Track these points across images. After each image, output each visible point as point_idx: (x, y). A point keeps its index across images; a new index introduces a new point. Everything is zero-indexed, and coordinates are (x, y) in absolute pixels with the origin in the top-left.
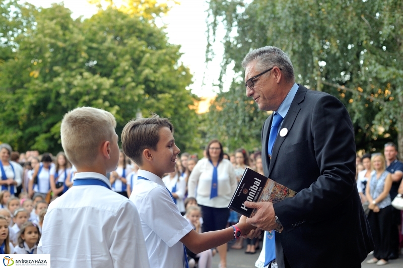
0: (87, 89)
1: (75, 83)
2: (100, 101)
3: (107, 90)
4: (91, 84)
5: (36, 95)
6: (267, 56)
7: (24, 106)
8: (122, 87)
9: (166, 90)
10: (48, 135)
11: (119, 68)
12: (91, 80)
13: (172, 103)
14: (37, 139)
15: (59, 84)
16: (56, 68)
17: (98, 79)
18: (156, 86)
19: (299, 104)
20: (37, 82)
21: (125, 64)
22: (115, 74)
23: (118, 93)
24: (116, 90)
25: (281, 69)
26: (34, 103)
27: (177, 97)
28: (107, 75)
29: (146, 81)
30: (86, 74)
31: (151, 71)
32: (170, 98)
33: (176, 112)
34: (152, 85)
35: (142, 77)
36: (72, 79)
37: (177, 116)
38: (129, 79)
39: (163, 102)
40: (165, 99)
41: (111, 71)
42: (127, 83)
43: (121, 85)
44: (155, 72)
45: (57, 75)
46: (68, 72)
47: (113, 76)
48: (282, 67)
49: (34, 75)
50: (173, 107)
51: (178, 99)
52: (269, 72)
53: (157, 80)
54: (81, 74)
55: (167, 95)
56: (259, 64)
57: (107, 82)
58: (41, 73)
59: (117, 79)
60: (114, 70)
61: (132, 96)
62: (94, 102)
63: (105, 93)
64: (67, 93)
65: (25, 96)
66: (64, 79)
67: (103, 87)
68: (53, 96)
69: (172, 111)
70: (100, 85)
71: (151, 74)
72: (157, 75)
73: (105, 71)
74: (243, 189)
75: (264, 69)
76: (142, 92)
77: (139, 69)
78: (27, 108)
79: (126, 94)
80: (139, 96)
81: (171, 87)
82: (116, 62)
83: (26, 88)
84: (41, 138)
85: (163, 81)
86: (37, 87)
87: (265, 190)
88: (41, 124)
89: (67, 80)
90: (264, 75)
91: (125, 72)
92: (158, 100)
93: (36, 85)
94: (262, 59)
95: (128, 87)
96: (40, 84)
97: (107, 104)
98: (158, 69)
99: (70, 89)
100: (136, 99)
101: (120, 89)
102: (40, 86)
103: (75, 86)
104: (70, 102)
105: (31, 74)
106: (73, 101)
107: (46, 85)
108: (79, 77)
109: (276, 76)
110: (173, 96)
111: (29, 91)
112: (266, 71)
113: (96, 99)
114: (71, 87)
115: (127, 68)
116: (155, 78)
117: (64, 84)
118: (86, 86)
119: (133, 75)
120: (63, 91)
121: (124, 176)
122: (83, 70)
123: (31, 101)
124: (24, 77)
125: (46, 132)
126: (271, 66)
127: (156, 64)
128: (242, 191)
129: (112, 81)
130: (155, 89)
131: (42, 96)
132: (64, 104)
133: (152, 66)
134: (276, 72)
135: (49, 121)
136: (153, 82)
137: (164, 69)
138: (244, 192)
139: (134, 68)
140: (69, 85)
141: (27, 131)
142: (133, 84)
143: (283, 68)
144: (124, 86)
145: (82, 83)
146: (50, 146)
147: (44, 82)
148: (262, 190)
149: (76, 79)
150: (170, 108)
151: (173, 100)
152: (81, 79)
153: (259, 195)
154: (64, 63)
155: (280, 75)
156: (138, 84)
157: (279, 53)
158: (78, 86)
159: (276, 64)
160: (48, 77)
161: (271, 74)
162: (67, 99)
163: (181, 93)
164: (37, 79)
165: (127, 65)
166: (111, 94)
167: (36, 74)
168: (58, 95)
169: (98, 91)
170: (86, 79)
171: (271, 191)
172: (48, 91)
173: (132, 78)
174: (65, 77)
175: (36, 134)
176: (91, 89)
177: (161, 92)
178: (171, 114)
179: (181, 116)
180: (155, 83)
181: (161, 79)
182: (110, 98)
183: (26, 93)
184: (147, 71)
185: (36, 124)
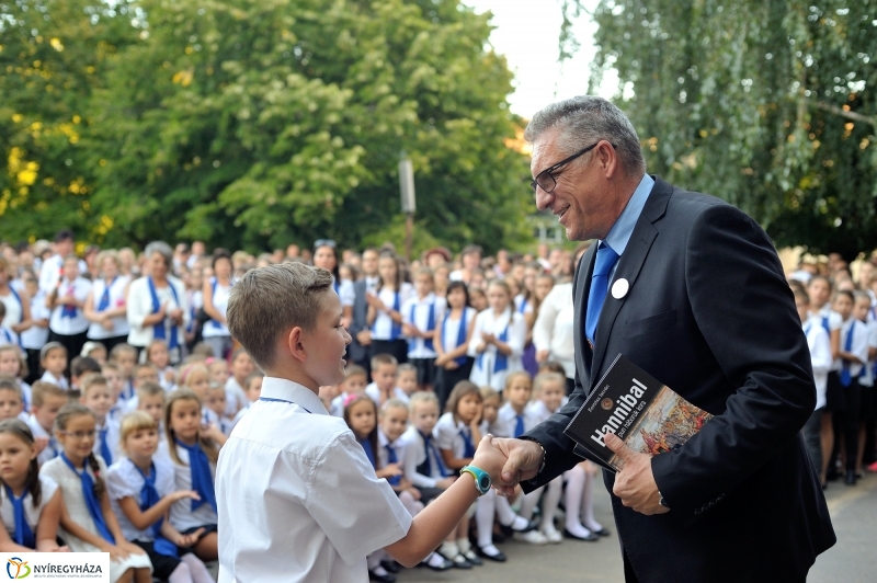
0: (296, 109)
1: (271, 97)
2: (324, 136)
3: (339, 112)
4: (305, 100)
5: (186, 123)
6: (583, 117)
7: (162, 147)
8: (368, 104)
9: (464, 111)
10: (212, 207)
11: (361, 65)
12: (303, 91)
13: (475, 139)
14: (190, 215)
15: (237, 100)
16: (230, 66)
17: (317, 88)
18: (441, 102)
19: (653, 223)
20: (189, 94)
21: (375, 56)
22: (354, 76)
23: (360, 118)
24: (357, 113)
25: (615, 147)
26: (184, 140)
27: (487, 125)
28: (337, 79)
29: (421, 91)
30: (294, 79)
31: (432, 71)
32: (472, 129)
33: (483, 157)
34: (434, 101)
35: (411, 84)
36: (262, 89)
37: (486, 167)
38: (384, 89)
39: (458, 137)
40: (462, 130)
41: (346, 70)
42: (381, 97)
43: (366, 100)
44: (439, 72)
45: (231, 79)
46: (253, 74)
47: (350, 82)
48: (617, 141)
49: (181, 80)
50: (478, 147)
51: (489, 130)
52: (589, 153)
53: (443, 89)
54: (282, 77)
55: (465, 123)
56: (566, 136)
57: (338, 96)
58: (196, 75)
59: (357, 87)
60: (352, 69)
61: (390, 124)
62: (311, 138)
63: (333, 118)
64: (254, 118)
65: (164, 125)
66: (246, 89)
67: (329, 106)
68: (223, 124)
69: (475, 157)
70: (322, 102)
71: (430, 77)
72: (445, 79)
73: (333, 70)
74: (602, 399)
75: (578, 146)
76: (412, 116)
77: (406, 65)
78: (168, 149)
79: (377, 120)
80: (406, 125)
81: (472, 104)
82: (355, 54)
83: (165, 108)
84: (198, 214)
85: (456, 91)
86: (188, 107)
87: (653, 409)
88: (196, 184)
89: (253, 90)
90: (577, 162)
91: (376, 72)
92: (445, 132)
93: (185, 101)
94: (571, 124)
95: (383, 104)
96: (197, 99)
97: (338, 142)
98: (445, 66)
99: (260, 110)
100: (400, 131)
101: (364, 109)
102: (196, 104)
103: (269, 104)
104: (258, 139)
105: (177, 79)
106: (266, 136)
107: (208, 102)
108: (278, 84)
109: (604, 161)
110: (478, 123)
111: (171, 115)
112: (583, 152)
113: (314, 131)
114: (261, 105)
115: (379, 64)
116: (440, 84)
117: (246, 99)
118: (294, 103)
119: (391, 79)
120: (245, 114)
121: (397, 307)
122: (286, 69)
123: (177, 137)
124: (161, 83)
125: (207, 202)
126: (593, 141)
127: (442, 55)
128: (599, 403)
129: (348, 93)
130: (439, 108)
131: (201, 125)
132: (247, 143)
133: (434, 59)
134: (603, 153)
135: (215, 178)
136: (436, 93)
137: (458, 66)
138: (603, 406)
139: (394, 64)
140: (257, 100)
141: (169, 199)
142: (393, 99)
143: (620, 143)
144: (373, 103)
145: (285, 96)
146: (217, 231)
147: (204, 94)
148: (645, 408)
149: (272, 89)
150: (471, 150)
151: (477, 133)
152: (282, 89)
153: (637, 419)
154: (246, 54)
155: (614, 161)
156: (404, 98)
157: (608, 109)
158: (277, 104)
159: (604, 134)
160: (211, 85)
161: (592, 157)
162: (252, 133)
163: (494, 118)
164: (188, 88)
165: (379, 58)
166: (347, 121)
167: (185, 77)
168: (234, 122)
169: (318, 114)
170: (294, 88)
171: (666, 415)
172: (212, 114)
173: (390, 85)
174: (248, 83)
175: (187, 206)
176: (305, 110)
177: (453, 116)
178: (474, 164)
179: (495, 167)
180: (440, 96)
181: (452, 87)
182: (344, 128)
183: (164, 119)
184: (423, 71)
185: (186, 184)
